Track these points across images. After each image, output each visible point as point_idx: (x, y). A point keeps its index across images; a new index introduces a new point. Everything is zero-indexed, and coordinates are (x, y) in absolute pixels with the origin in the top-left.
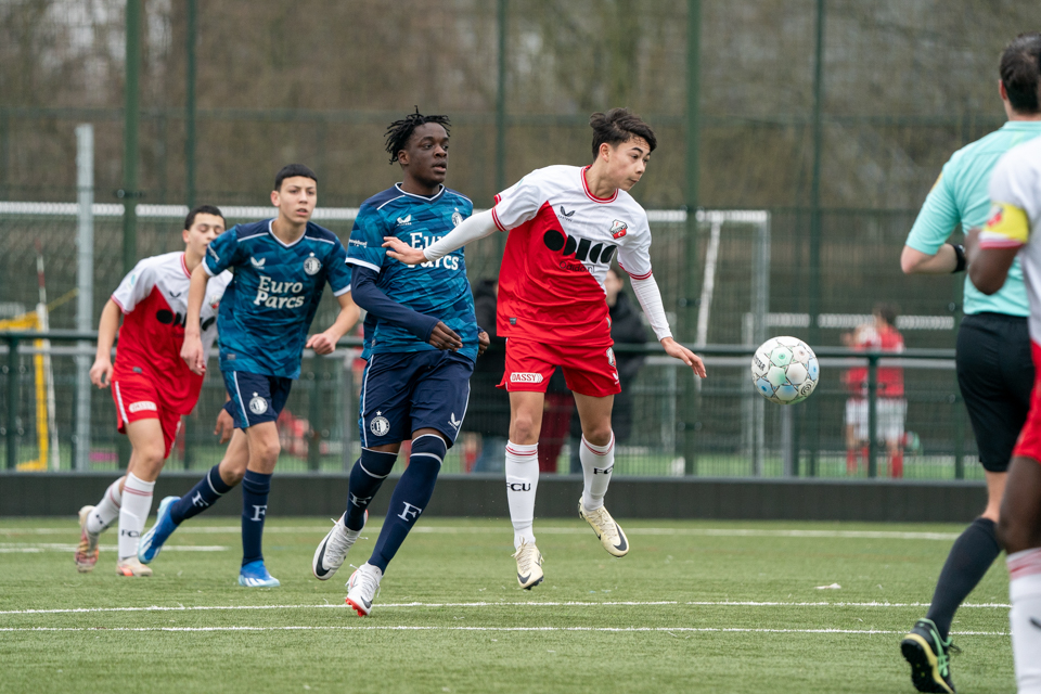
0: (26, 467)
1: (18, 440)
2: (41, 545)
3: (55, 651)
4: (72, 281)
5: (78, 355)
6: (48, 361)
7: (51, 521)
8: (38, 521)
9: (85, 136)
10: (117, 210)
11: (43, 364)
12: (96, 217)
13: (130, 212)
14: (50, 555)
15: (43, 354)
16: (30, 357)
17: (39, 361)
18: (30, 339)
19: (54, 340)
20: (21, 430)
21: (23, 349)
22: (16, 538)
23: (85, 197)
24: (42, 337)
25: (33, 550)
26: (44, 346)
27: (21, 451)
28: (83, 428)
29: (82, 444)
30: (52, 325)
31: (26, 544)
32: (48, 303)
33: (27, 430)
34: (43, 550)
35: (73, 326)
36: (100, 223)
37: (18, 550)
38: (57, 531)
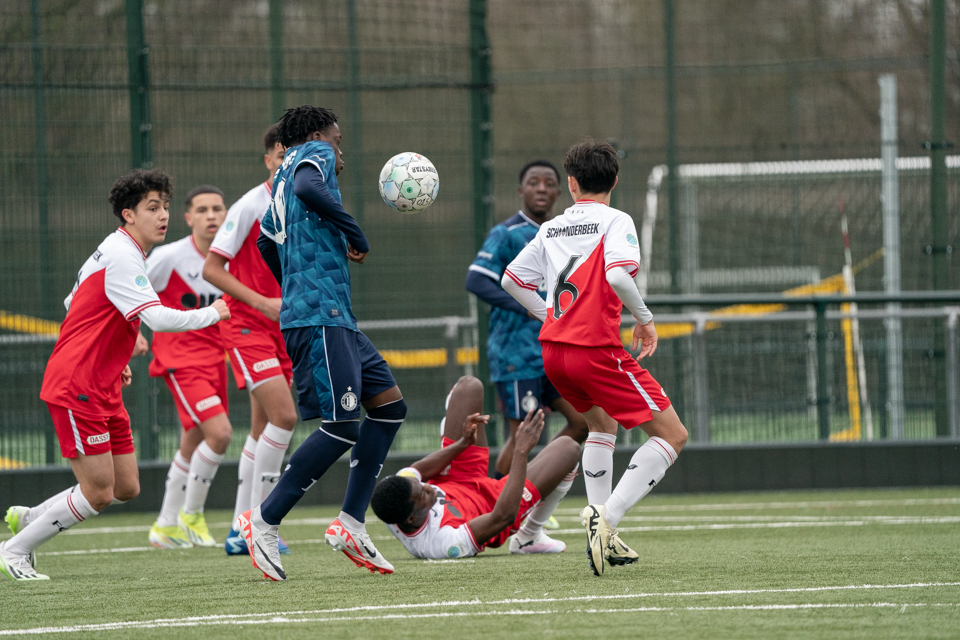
0: (839, 437)
1: (831, 408)
2: (864, 518)
3: (900, 627)
4: (878, 240)
5: (888, 318)
6: (856, 325)
7: (869, 493)
8: (855, 493)
9: (888, 87)
10: (924, 163)
11: (851, 328)
12: (900, 171)
13: (938, 165)
14: (876, 528)
15: (851, 318)
16: (838, 322)
17: (846, 326)
18: (838, 303)
19: (861, 303)
20: (833, 398)
21: (830, 314)
22: (836, 512)
23: (889, 151)
24: (849, 301)
25: (855, 523)
26: (851, 310)
27: (833, 421)
28: (895, 395)
29: (895, 411)
30: (858, 288)
31: (848, 517)
32: (853, 265)
33: (838, 399)
34: (867, 523)
35: (881, 287)
36: (905, 178)
37: (841, 523)
38: (878, 502)
